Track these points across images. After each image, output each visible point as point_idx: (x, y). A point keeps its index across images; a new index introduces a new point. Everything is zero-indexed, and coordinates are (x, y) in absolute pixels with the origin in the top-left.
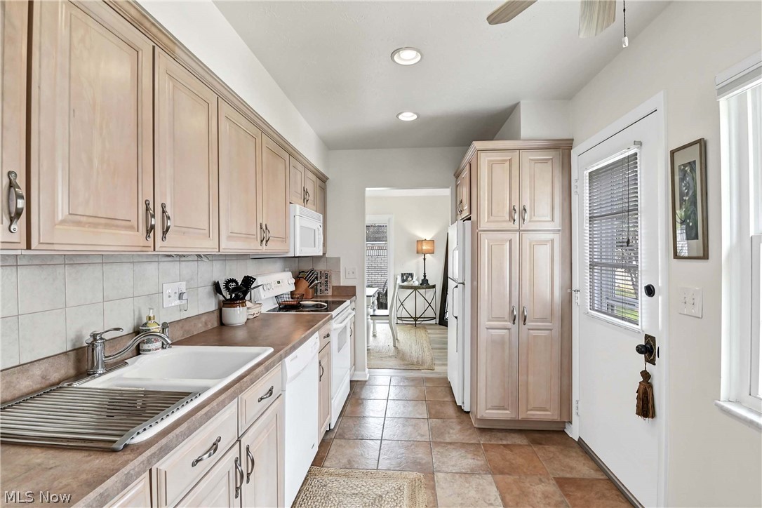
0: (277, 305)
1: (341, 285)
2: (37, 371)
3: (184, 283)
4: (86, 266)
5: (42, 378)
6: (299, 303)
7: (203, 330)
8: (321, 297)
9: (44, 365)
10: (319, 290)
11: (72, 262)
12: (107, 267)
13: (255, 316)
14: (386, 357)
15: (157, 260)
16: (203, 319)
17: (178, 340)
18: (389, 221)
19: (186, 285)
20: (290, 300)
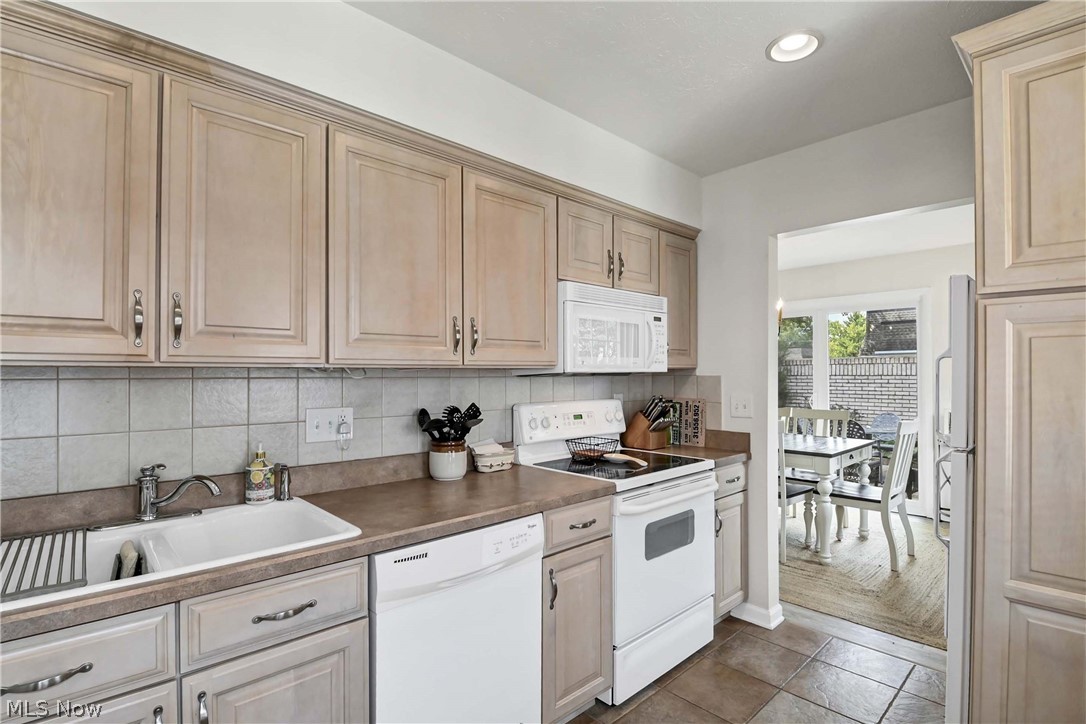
0: (571, 456)
1: (723, 428)
2: (78, 504)
3: (350, 411)
4: (162, 382)
5: (85, 513)
6: (602, 455)
7: (391, 479)
8: (687, 448)
9: (87, 499)
10: (683, 436)
11: (140, 376)
12: (200, 384)
13: (493, 469)
14: (853, 591)
15: (295, 375)
16: (391, 465)
17: (329, 490)
18: (921, 301)
19: (354, 413)
20: (619, 448)
